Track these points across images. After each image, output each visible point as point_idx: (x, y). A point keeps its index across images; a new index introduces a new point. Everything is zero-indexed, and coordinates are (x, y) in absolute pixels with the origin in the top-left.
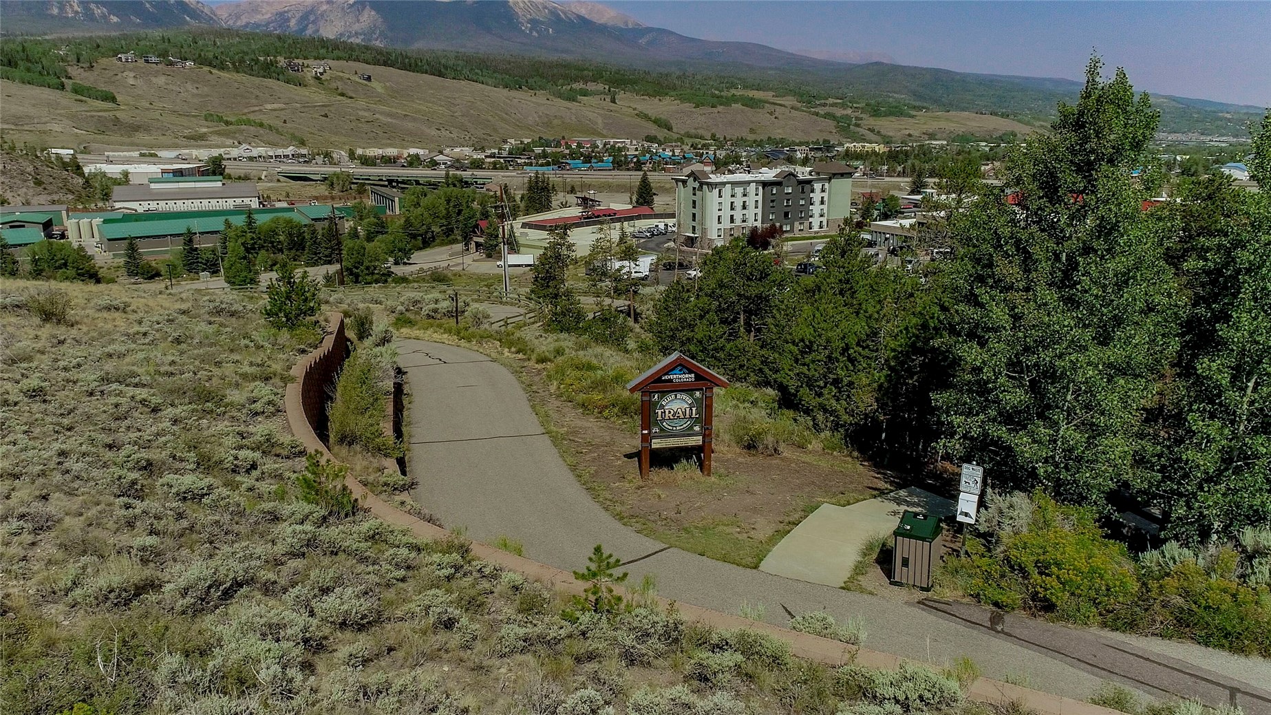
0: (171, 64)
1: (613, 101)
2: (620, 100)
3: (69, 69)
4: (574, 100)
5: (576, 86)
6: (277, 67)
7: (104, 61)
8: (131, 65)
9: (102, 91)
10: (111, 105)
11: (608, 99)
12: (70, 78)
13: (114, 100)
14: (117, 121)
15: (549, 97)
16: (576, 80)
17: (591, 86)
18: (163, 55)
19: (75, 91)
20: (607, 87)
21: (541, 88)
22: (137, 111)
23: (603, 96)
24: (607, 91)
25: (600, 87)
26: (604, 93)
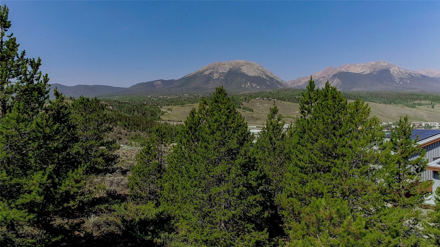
0: (270, 100)
1: (433, 107)
2: (436, 107)
3: (243, 103)
4: (414, 107)
5: (416, 102)
7: (252, 100)
8: (259, 101)
9: (250, 109)
10: (252, 112)
11: (431, 106)
12: (243, 105)
13: (253, 111)
14: (252, 117)
15: (403, 107)
16: (416, 99)
17: (423, 102)
18: (268, 97)
19: (243, 109)
20: (430, 102)
21: (400, 103)
22: (259, 114)
23: (428, 106)
24: (430, 103)
25: (427, 102)
26: (429, 104)
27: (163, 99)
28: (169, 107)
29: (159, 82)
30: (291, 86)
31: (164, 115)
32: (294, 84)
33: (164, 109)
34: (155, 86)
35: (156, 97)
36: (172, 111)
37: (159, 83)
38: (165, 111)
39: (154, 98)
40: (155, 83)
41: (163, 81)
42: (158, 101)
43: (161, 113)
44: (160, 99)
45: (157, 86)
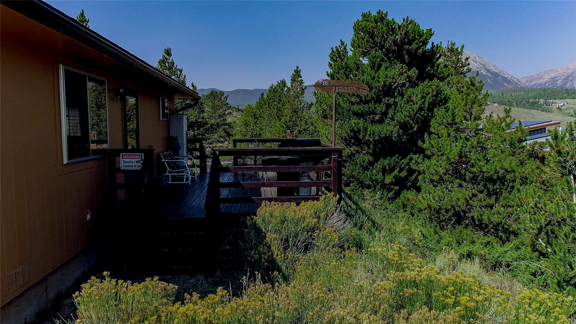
6: (538, 104)
30: (527, 84)
32: (531, 81)
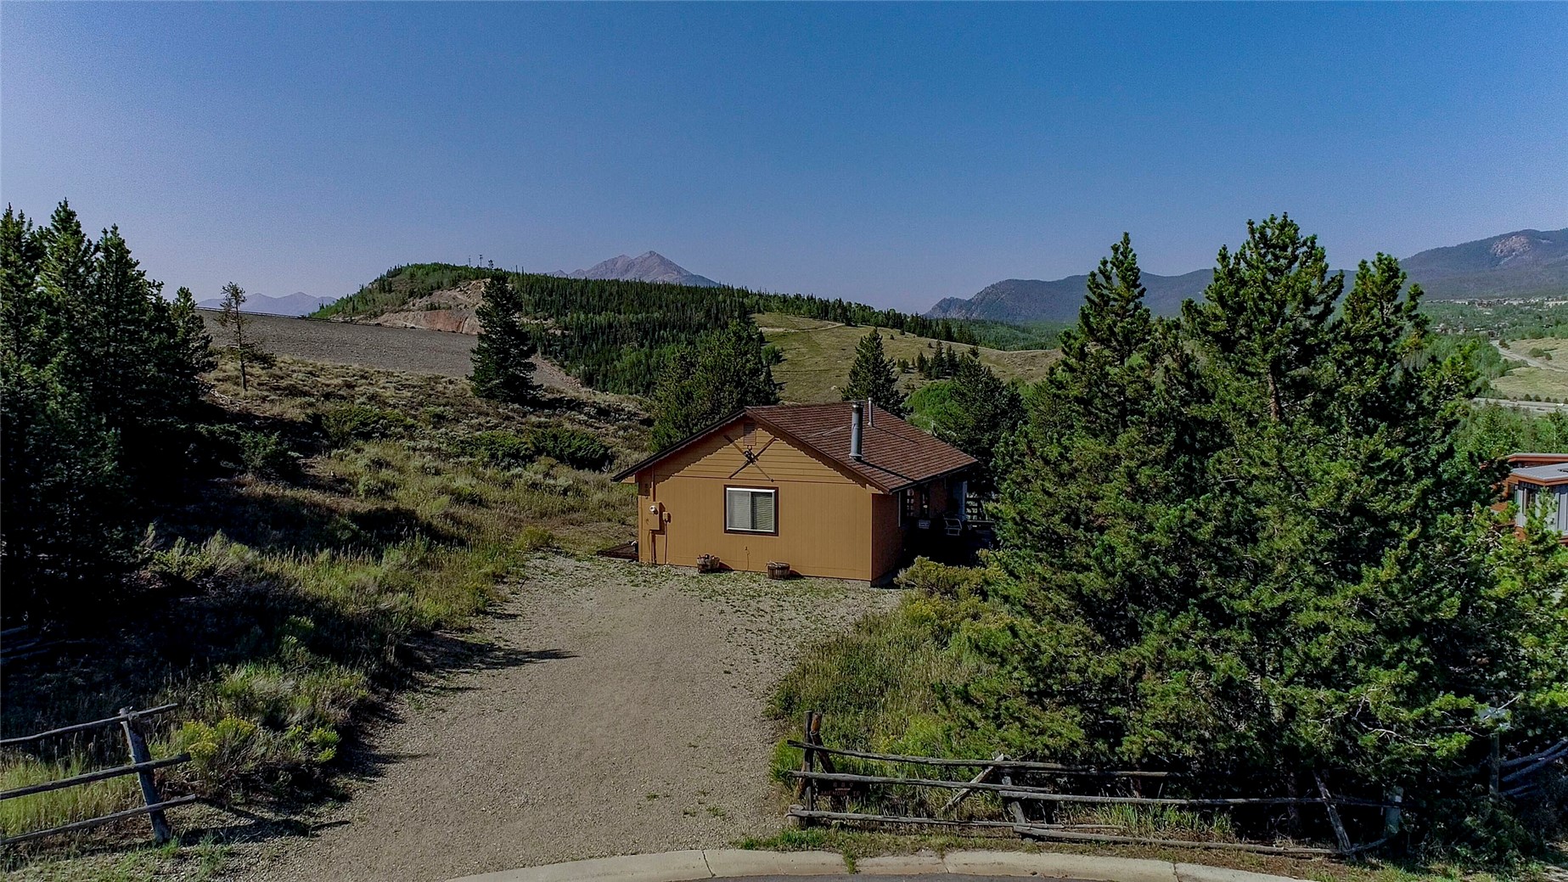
27: (1522, 312)
28: (1539, 344)
29: (1515, 243)
31: (1511, 374)
33: (1518, 351)
34: (1495, 260)
35: (1489, 305)
36: (1549, 358)
37: (1517, 246)
38: (1518, 358)
39: (1480, 308)
40: (1498, 248)
41: (1532, 236)
42: (1498, 318)
43: (1495, 369)
44: (1510, 310)
45: (1506, 259)
